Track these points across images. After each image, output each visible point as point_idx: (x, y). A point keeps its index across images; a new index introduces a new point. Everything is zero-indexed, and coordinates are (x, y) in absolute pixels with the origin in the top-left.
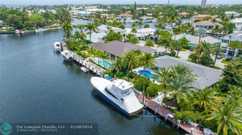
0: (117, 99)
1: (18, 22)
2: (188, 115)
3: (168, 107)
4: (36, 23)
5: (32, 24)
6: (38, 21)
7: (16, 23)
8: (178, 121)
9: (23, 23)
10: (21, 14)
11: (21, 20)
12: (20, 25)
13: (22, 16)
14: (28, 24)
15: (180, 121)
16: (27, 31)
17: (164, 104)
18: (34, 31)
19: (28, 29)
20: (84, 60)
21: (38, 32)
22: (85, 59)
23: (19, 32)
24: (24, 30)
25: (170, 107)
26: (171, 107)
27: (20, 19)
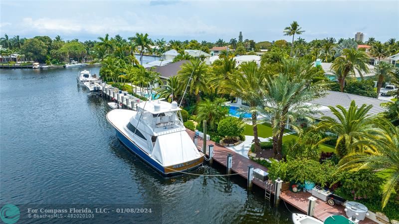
0: (145, 139)
1: (40, 51)
2: (302, 167)
3: (262, 159)
4: (69, 53)
5: (62, 54)
6: (73, 50)
7: (36, 53)
8: (276, 181)
9: (48, 53)
10: (47, 40)
11: (45, 47)
12: (42, 56)
13: (48, 43)
14: (56, 54)
15: (281, 181)
16: (52, 65)
17: (254, 155)
18: (63, 66)
19: (54, 63)
20: (120, 92)
21: (69, 67)
22: (122, 92)
23: (38, 66)
24: (48, 64)
25: (265, 159)
26: (268, 160)
27: (44, 45)
